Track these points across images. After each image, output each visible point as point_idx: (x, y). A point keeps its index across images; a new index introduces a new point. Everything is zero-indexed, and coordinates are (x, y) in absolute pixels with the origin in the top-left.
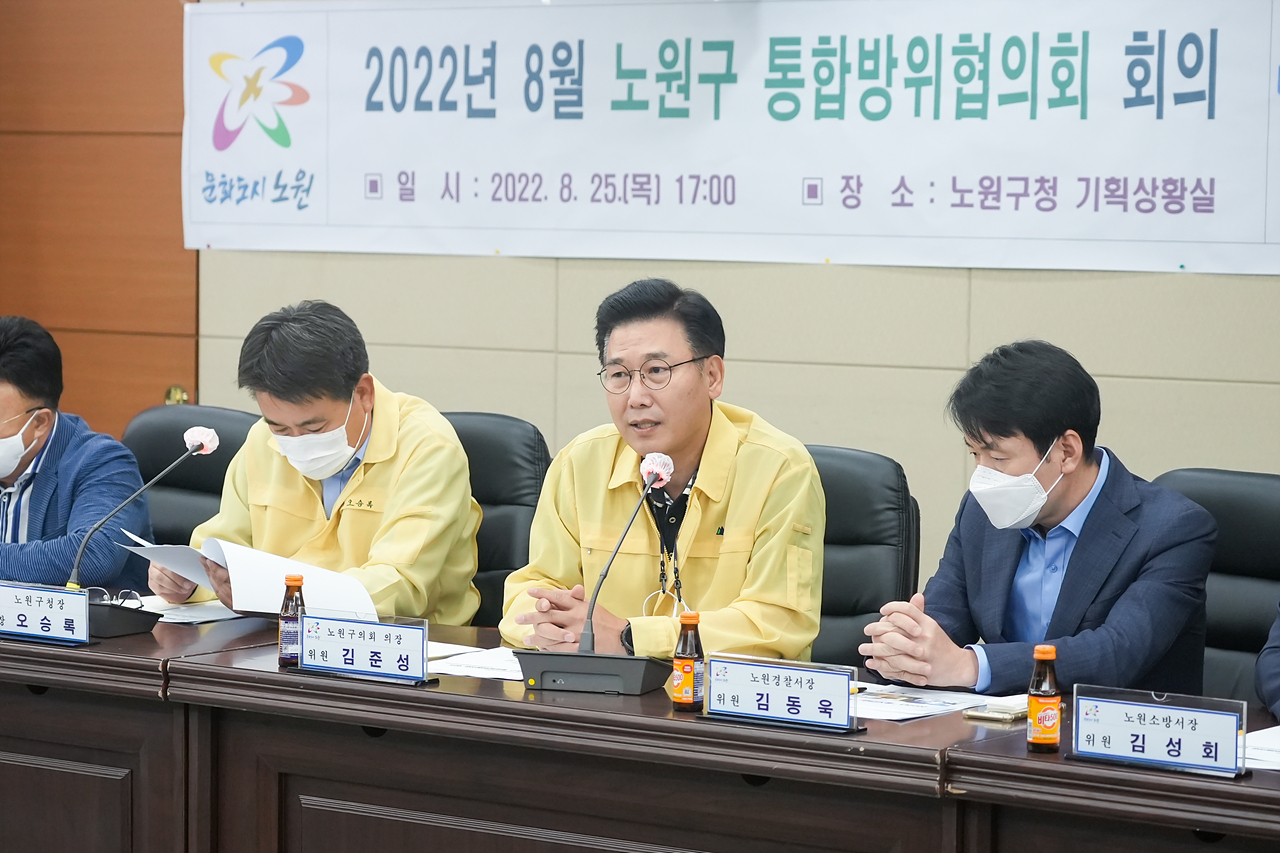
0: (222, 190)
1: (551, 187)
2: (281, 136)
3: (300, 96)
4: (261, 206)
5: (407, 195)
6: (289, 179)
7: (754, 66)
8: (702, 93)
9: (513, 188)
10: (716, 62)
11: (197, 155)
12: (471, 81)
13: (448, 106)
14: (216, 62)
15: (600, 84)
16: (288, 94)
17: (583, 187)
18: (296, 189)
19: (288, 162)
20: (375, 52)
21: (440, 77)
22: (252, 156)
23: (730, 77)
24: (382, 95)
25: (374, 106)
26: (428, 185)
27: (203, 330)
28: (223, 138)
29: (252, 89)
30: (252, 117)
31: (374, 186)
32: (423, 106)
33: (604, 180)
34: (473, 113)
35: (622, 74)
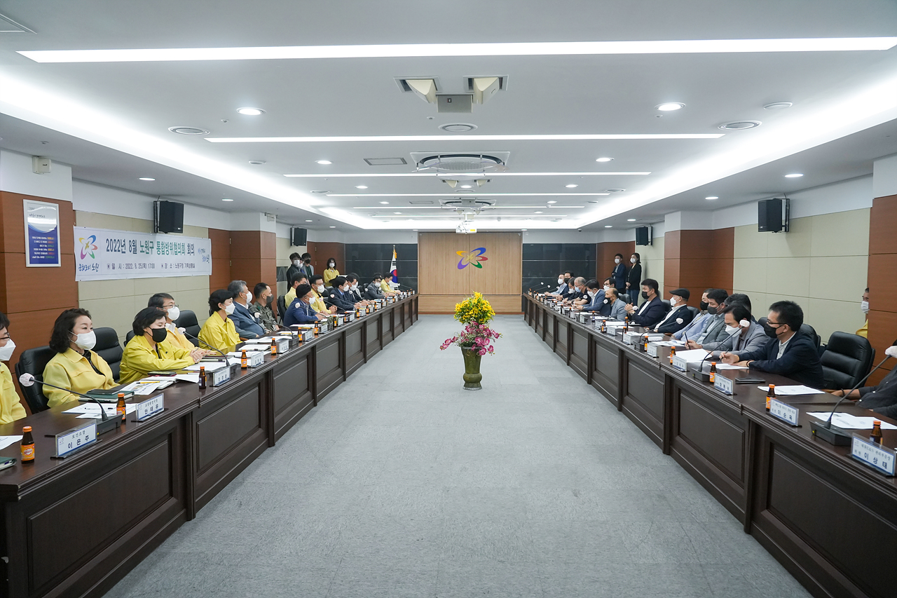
0: (84, 268)
1: (134, 266)
2: (93, 256)
3: (96, 248)
4: (90, 271)
5: (114, 268)
6: (94, 265)
7: (155, 247)
8: (150, 249)
9: (129, 266)
10: (151, 245)
11: (79, 261)
12: (122, 246)
13: (119, 251)
14: (80, 239)
15: (139, 249)
16: (94, 247)
17: (138, 266)
18: (95, 267)
19: (94, 261)
20: (107, 240)
21: (118, 245)
22: (88, 261)
23: (153, 248)
24: (109, 248)
25: (108, 250)
26: (117, 266)
27: (80, 299)
28: (83, 256)
29: (87, 246)
30: (87, 251)
31: (108, 266)
32: (115, 251)
33: (140, 264)
34: (123, 252)
35: (141, 246)
